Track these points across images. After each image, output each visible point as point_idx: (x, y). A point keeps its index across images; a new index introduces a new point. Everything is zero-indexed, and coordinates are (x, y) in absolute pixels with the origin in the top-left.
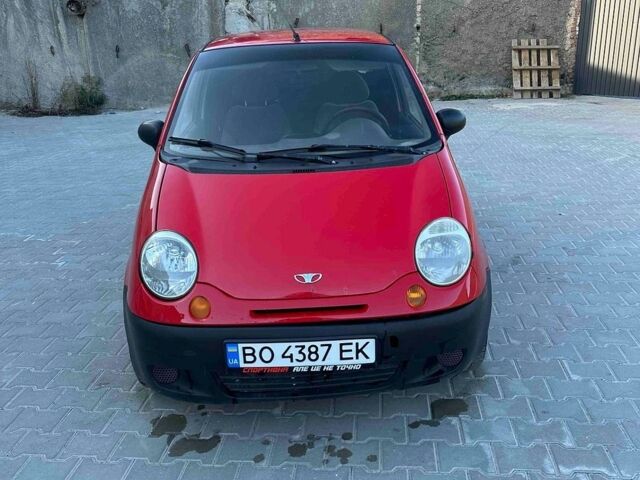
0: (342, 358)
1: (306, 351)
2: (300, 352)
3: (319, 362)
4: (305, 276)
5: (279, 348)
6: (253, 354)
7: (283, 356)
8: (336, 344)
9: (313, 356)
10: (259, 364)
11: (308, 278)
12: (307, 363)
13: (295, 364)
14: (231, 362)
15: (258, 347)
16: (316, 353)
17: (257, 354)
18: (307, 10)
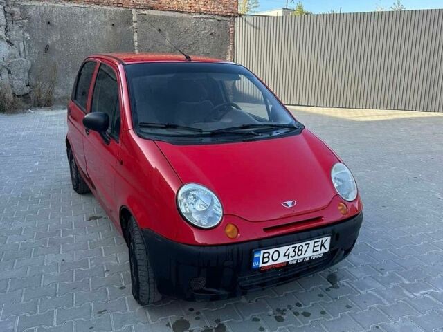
0: (314, 252)
1: (297, 250)
2: (294, 251)
3: (302, 256)
4: (287, 203)
5: (283, 250)
6: (268, 257)
7: (285, 255)
8: (312, 243)
9: (300, 253)
10: (271, 263)
11: (290, 204)
12: (297, 257)
13: (290, 259)
14: (255, 264)
15: (271, 251)
16: (301, 250)
17: (270, 257)
18: (54, 39)
